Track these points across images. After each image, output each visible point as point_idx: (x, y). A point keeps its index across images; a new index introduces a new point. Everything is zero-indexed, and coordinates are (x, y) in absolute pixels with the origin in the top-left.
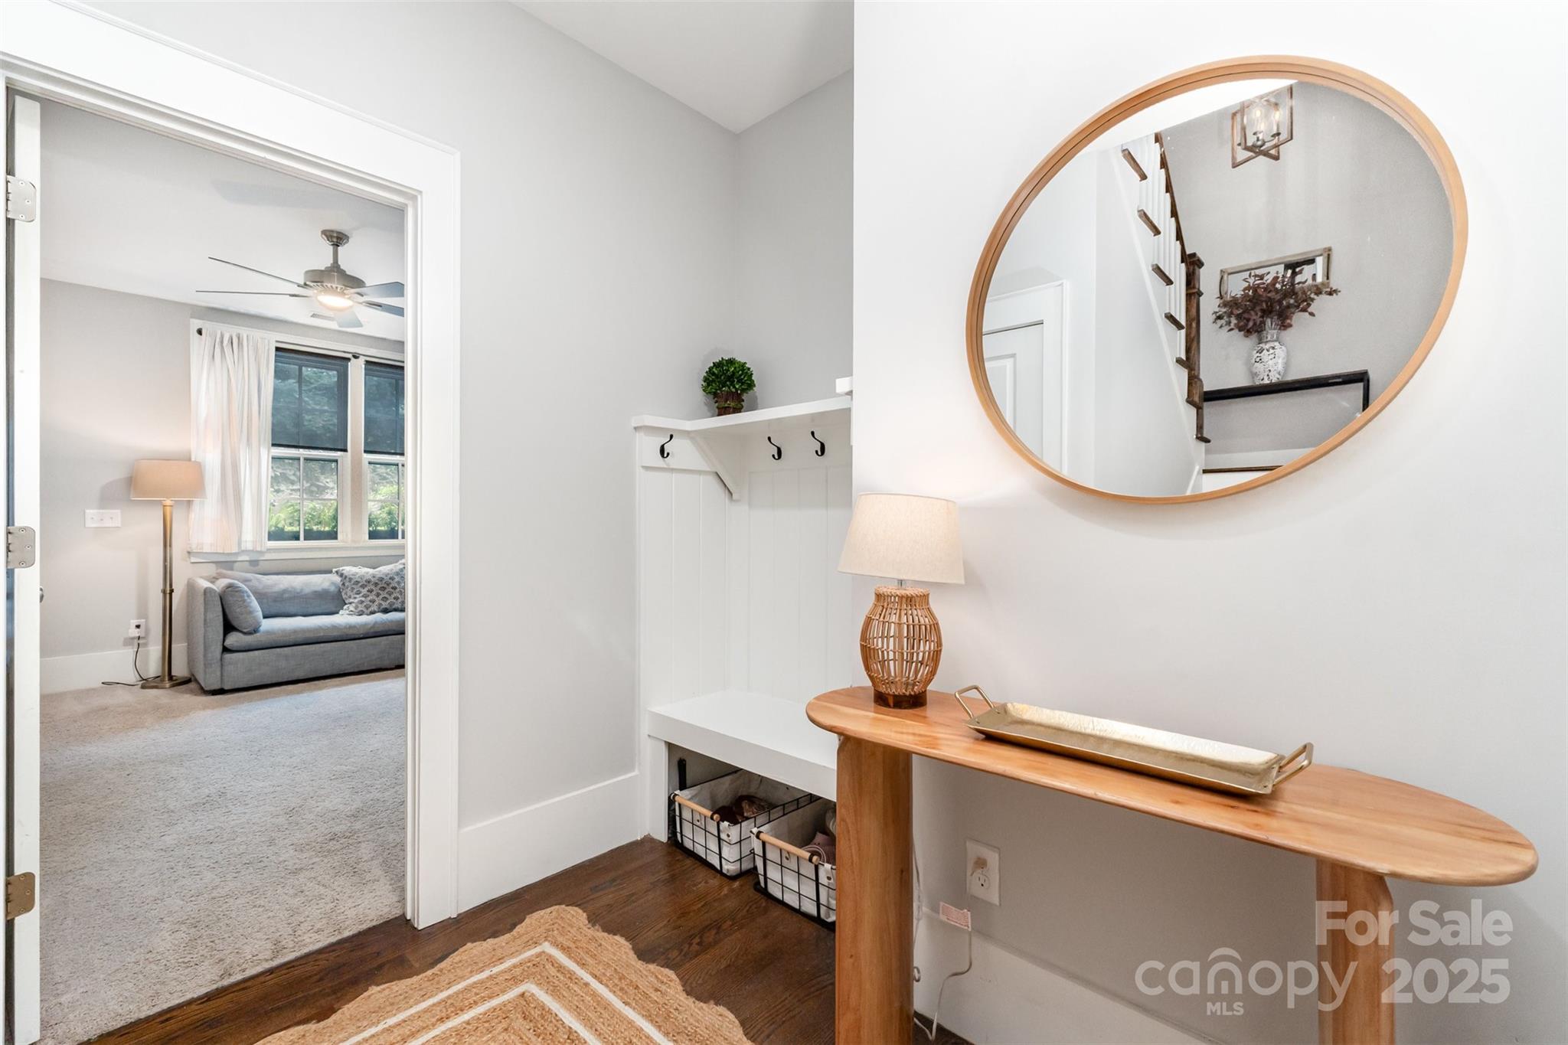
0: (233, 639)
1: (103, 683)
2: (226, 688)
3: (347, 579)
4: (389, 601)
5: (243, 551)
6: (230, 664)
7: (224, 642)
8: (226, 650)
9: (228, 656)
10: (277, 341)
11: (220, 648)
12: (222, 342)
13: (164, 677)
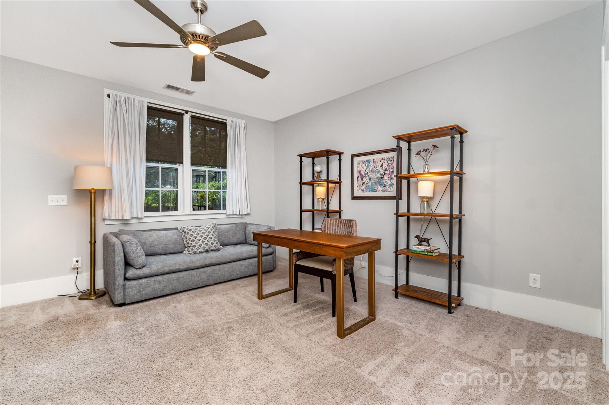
0: (131, 273)
1: (58, 295)
2: (127, 303)
3: (186, 233)
4: (208, 246)
5: (132, 218)
6: (129, 288)
7: (125, 275)
8: (126, 279)
9: (127, 283)
10: (148, 102)
11: (123, 278)
12: (120, 102)
13: (91, 291)
